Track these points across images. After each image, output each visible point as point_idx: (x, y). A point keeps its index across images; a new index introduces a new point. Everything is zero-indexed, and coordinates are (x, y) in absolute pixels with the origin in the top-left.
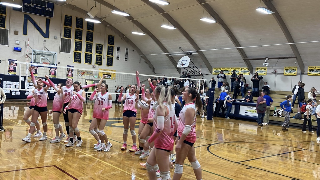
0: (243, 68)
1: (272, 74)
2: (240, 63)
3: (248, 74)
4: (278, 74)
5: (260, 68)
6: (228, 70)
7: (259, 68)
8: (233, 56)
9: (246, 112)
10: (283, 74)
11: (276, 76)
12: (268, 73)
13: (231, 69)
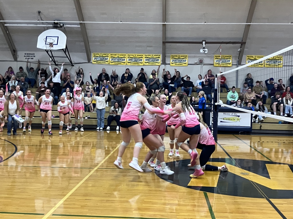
0: (148, 55)
1: (196, 64)
2: (147, 47)
3: (157, 64)
4: (205, 65)
6: (122, 56)
7: (175, 56)
8: (141, 35)
9: (221, 122)
10: (213, 64)
11: (202, 68)
12: (189, 63)
13: (127, 56)
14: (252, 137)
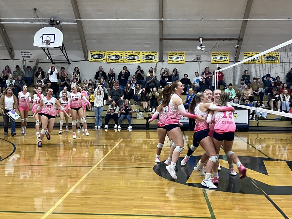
2: (144, 44)
6: (119, 54)
14: (250, 134)
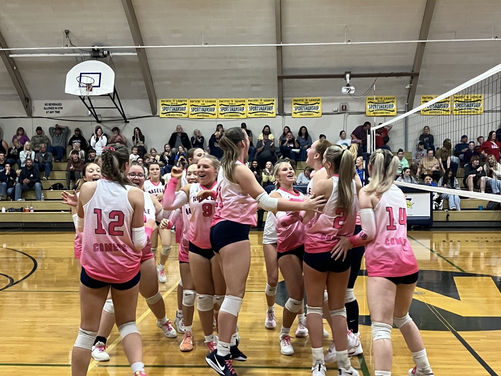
1: (336, 113)
3: (270, 115)
4: (350, 114)
5: (303, 100)
7: (300, 100)
11: (345, 119)
12: (324, 112)
